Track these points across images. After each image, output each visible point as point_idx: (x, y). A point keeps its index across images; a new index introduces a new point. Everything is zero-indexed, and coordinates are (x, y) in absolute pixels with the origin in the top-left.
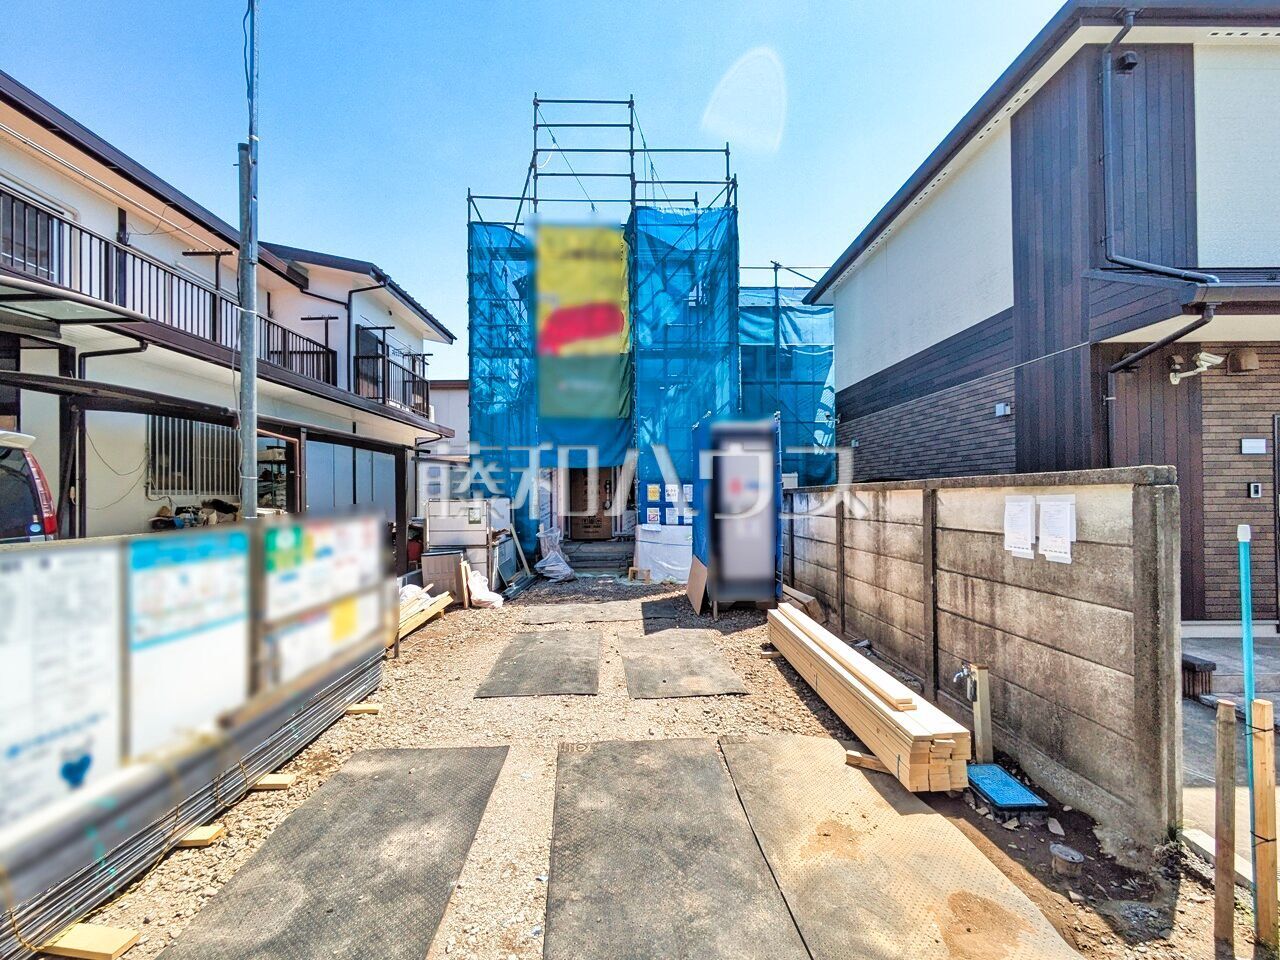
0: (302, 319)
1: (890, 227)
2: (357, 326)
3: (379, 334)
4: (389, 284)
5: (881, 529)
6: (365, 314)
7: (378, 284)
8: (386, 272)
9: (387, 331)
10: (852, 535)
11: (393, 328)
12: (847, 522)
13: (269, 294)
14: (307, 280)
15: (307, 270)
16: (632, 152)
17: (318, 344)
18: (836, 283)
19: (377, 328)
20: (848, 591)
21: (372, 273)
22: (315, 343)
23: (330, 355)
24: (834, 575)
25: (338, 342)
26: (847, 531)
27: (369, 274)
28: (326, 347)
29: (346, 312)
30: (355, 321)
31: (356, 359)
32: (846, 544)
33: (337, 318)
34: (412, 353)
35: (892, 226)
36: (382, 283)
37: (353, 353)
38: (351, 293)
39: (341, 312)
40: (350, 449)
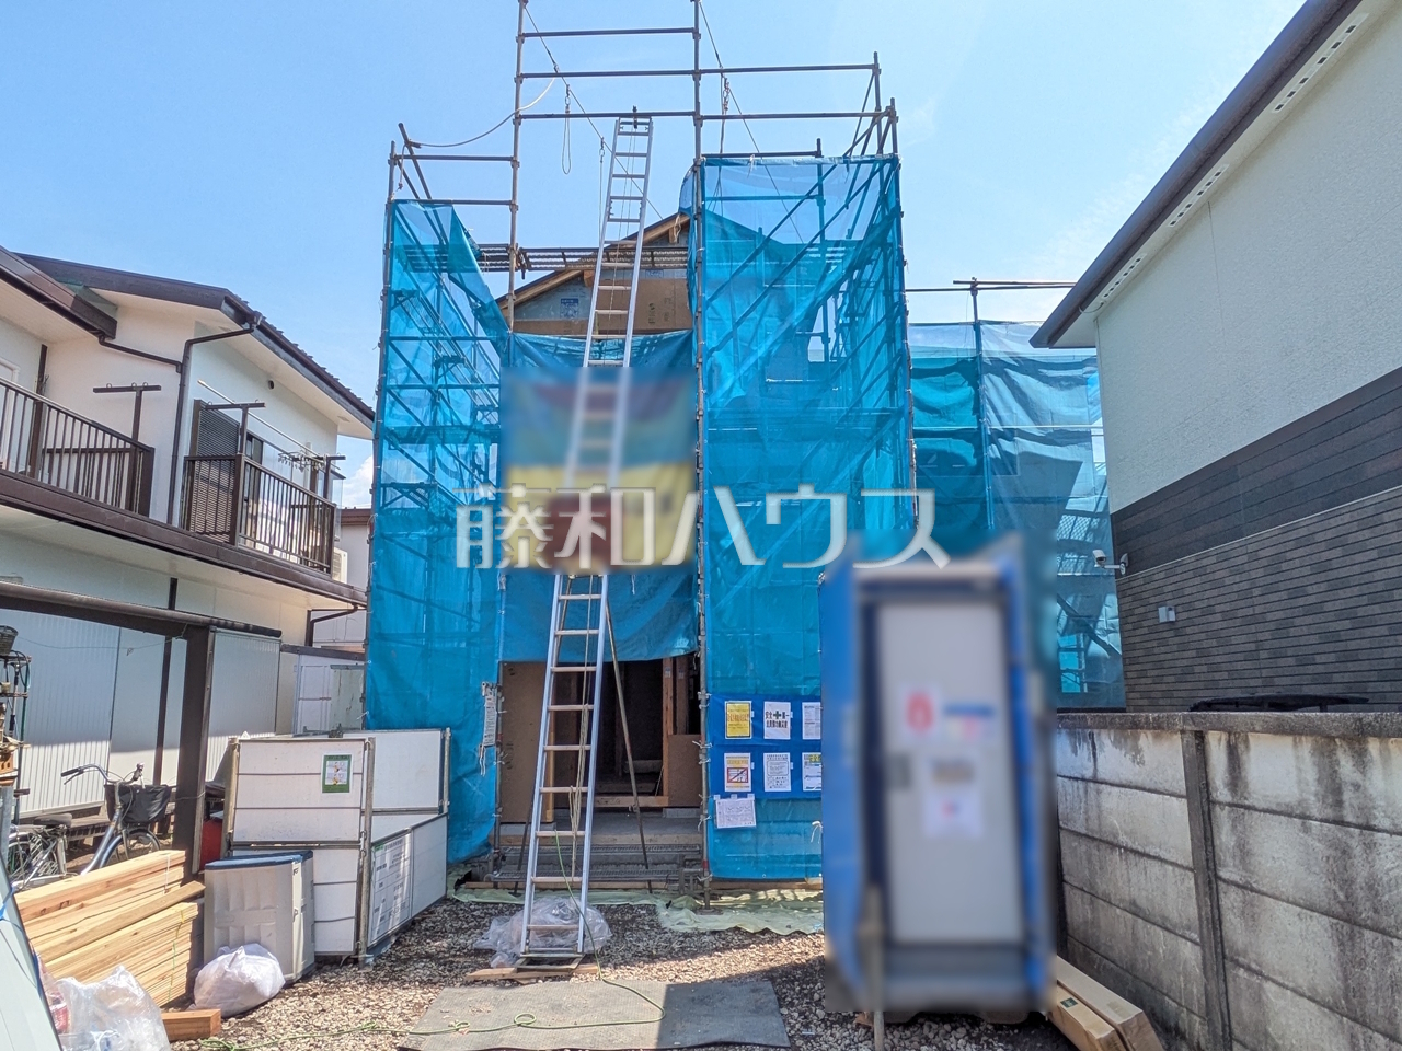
0: (96, 390)
1: (1217, 168)
2: (198, 403)
3: (235, 415)
4: (261, 328)
5: (1358, 850)
6: (212, 383)
7: (239, 328)
8: (253, 307)
9: (250, 410)
10: (1244, 852)
11: (262, 405)
12: (1223, 817)
13: (44, 350)
14: (114, 323)
15: (115, 307)
16: (697, 74)
17: (119, 437)
18: (1100, 298)
19: (233, 406)
20: (1242, 1008)
21: (225, 306)
22: (113, 433)
23: (141, 455)
24: (1190, 953)
25: (157, 432)
26: (1225, 838)
27: (219, 308)
28: (134, 441)
29: (177, 378)
30: (193, 394)
31: (190, 461)
32: (1223, 873)
33: (157, 388)
34: (311, 456)
35: (1223, 165)
36: (246, 326)
37: (185, 451)
38: (189, 344)
39: (167, 377)
40: (161, 639)
